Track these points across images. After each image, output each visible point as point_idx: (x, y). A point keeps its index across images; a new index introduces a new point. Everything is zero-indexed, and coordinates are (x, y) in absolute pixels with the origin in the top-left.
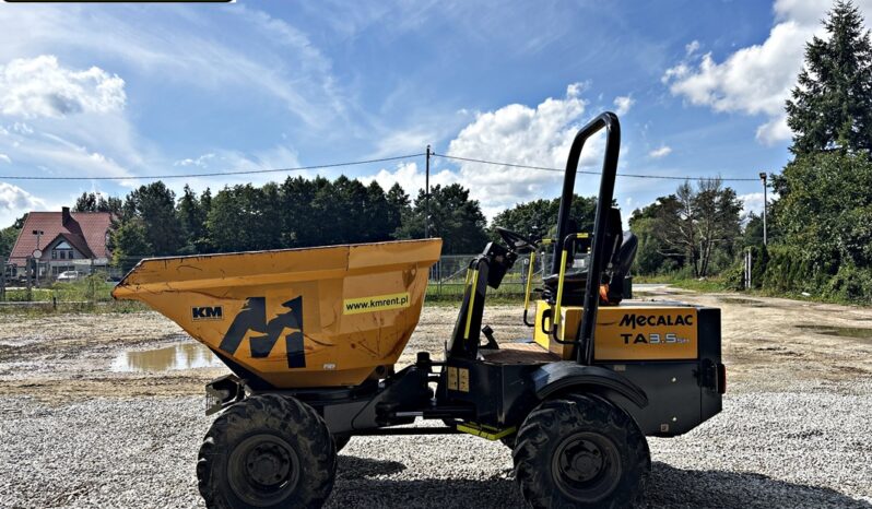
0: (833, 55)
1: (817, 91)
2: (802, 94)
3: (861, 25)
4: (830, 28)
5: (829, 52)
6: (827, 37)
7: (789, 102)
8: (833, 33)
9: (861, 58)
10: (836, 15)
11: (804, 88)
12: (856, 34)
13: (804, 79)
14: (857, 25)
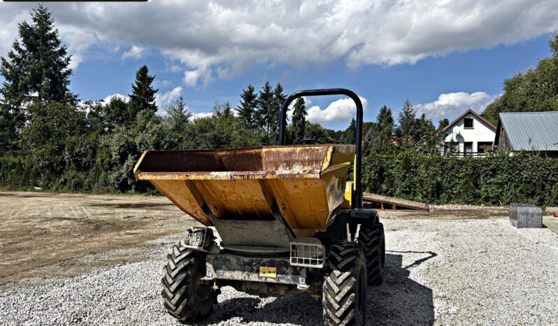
0: (37, 37)
1: (24, 57)
2: (14, 56)
3: (53, 24)
4: (35, 20)
5: (33, 34)
6: (32, 23)
7: (3, 59)
8: (36, 23)
9: (52, 44)
10: (38, 12)
11: (16, 53)
12: (50, 29)
13: (16, 46)
14: (50, 24)
